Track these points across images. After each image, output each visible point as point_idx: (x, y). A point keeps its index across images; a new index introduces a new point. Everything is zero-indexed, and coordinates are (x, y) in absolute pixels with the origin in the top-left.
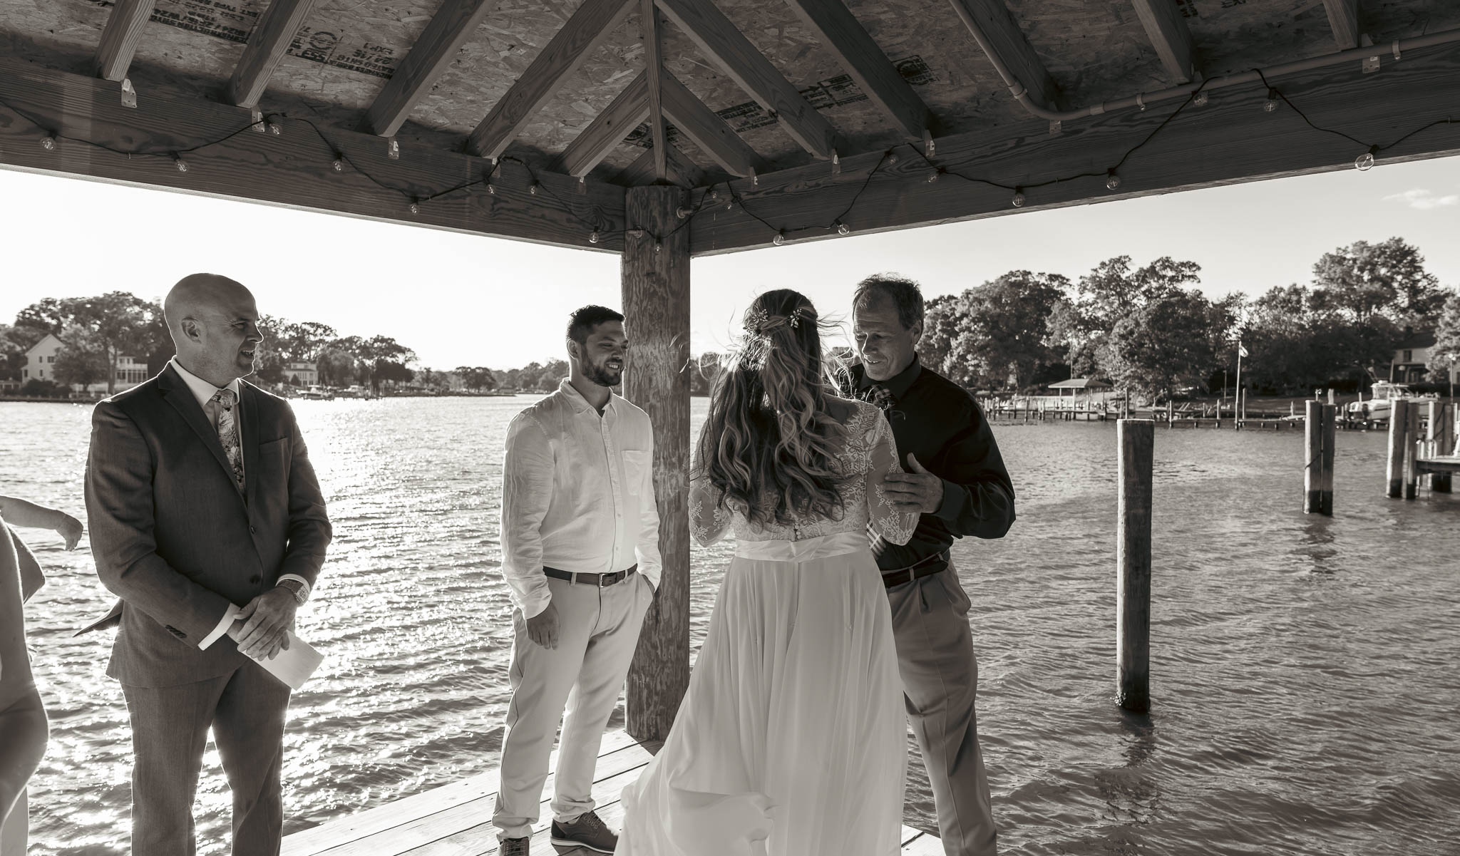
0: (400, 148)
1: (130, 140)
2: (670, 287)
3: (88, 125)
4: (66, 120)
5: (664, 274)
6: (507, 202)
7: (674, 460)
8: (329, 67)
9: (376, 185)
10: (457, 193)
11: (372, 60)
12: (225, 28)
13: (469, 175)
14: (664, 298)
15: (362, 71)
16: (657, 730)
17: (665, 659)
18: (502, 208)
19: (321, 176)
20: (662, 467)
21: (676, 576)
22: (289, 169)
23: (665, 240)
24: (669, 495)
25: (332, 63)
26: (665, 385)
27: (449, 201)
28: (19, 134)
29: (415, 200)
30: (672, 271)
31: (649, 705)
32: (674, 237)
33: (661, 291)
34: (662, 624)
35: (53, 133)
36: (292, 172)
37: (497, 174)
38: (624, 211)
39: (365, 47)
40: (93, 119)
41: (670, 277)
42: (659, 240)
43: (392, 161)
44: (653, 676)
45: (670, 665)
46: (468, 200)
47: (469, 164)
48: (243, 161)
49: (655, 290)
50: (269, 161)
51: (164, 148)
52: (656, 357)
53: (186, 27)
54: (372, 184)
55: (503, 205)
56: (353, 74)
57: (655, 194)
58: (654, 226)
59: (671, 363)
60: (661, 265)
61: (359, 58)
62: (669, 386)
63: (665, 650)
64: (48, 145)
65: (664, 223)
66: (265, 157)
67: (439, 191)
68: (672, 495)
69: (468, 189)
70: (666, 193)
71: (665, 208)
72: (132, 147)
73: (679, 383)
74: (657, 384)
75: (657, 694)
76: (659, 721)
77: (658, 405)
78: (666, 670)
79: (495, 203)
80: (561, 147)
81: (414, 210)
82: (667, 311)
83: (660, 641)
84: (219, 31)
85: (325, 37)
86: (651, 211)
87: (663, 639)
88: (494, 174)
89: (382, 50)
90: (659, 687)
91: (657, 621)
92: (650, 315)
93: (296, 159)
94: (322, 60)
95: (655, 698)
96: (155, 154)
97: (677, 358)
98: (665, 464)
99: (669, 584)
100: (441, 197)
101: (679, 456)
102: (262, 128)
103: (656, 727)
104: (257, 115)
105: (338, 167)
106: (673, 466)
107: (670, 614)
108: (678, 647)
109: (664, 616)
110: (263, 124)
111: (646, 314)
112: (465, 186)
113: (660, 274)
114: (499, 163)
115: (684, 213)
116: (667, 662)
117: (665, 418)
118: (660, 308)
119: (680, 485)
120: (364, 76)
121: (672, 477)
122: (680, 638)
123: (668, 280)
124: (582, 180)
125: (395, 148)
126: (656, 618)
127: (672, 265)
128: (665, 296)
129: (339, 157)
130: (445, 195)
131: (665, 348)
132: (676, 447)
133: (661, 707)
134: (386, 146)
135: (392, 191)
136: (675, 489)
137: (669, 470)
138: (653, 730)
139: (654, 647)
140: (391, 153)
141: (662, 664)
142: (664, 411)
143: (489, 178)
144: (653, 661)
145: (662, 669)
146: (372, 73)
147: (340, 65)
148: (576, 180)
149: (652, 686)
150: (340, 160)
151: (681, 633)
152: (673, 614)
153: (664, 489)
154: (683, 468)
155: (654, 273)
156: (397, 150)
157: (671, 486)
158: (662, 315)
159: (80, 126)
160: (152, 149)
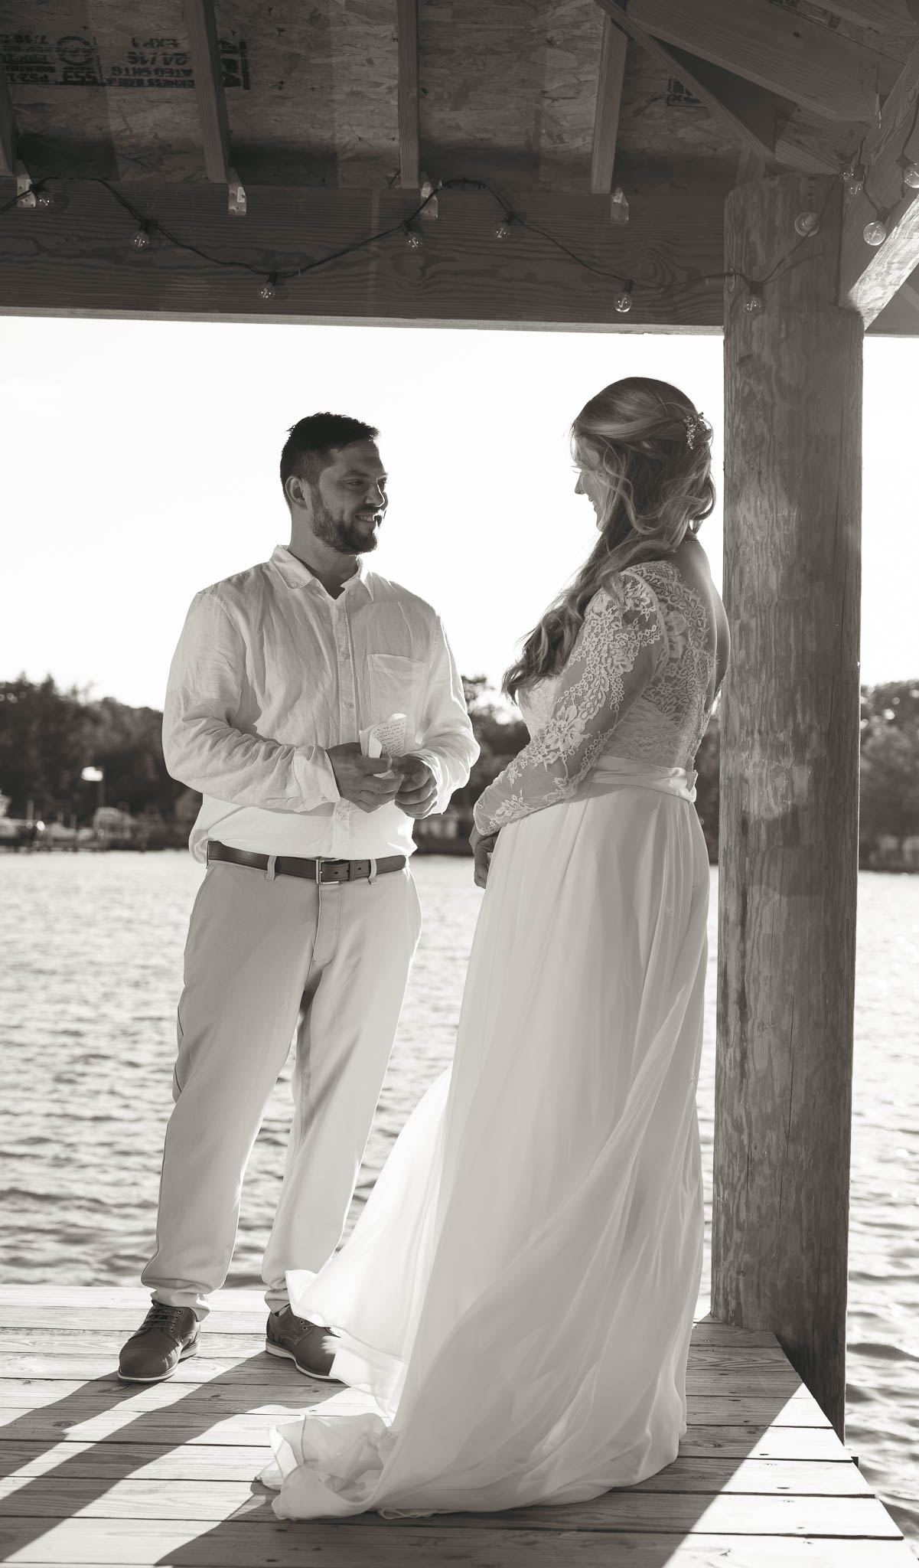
0: (248, 196)
2: (779, 381)
5: (767, 356)
6: (453, 260)
7: (781, 736)
9: (208, 262)
10: (352, 256)
11: (160, 63)
13: (374, 221)
14: (765, 405)
15: (160, 84)
16: (739, 1304)
17: (756, 1155)
18: (440, 272)
19: (117, 259)
20: (757, 752)
21: (783, 984)
22: (69, 256)
23: (767, 285)
24: (769, 809)
25: (110, 82)
26: (766, 581)
27: (339, 271)
29: (274, 279)
30: (783, 347)
31: (727, 1249)
32: (788, 278)
33: (760, 390)
34: (752, 1079)
37: (431, 212)
38: (721, 241)
39: (135, 45)
41: (778, 360)
42: (756, 289)
43: (236, 219)
44: (734, 1189)
45: (767, 1171)
46: (373, 267)
47: (376, 203)
48: (4, 253)
49: (751, 391)
50: (40, 249)
52: (750, 527)
54: (199, 261)
55: (442, 265)
56: (154, 93)
57: (754, 199)
58: (752, 263)
59: (778, 536)
61: (139, 66)
62: (774, 583)
63: (756, 1136)
65: (768, 256)
66: (36, 243)
67: (318, 258)
68: (777, 811)
69: (373, 249)
70: (772, 192)
73: (798, 577)
74: (752, 581)
75: (740, 1228)
76: (741, 1285)
77: (753, 623)
78: (759, 1181)
79: (426, 264)
80: (579, 144)
81: (265, 294)
82: (771, 429)
83: (748, 1114)
85: (72, 45)
86: (748, 234)
87: (755, 1112)
88: (425, 212)
89: (160, 43)
90: (743, 1215)
91: (743, 1074)
92: (744, 442)
93: (82, 240)
94: (95, 82)
95: (737, 1236)
98: (763, 745)
99: (769, 999)
100: (323, 266)
101: (796, 731)
102: (32, 201)
103: (737, 1298)
104: (25, 183)
105: (140, 242)
106: (780, 749)
107: (770, 1062)
108: (787, 1137)
109: (757, 1063)
110: (32, 196)
111: (739, 441)
112: (367, 242)
113: (759, 356)
114: (435, 192)
115: (805, 224)
116: (761, 1162)
117: (764, 649)
118: (760, 427)
119: (796, 790)
120: (168, 92)
121: (777, 772)
122: (794, 1119)
123: (775, 367)
124: (618, 199)
125: (239, 197)
126: (742, 1066)
127: (783, 336)
128: (768, 399)
129: (148, 226)
130: (329, 263)
131: (766, 505)
132: (790, 710)
133: (747, 1257)
134: (225, 197)
135: (231, 269)
136: (784, 797)
137: (771, 758)
138: (733, 1304)
139: (738, 1127)
140: (232, 207)
141: (751, 1166)
142: (764, 635)
143: (411, 223)
144: (735, 1156)
145: (750, 1176)
146: (175, 84)
147: (124, 83)
148: (605, 200)
149: (733, 1210)
150: (146, 231)
151: (796, 1107)
152: (775, 1063)
153: (761, 797)
154: (808, 756)
155: (749, 357)
156: (243, 201)
157: (775, 790)
158: (763, 439)
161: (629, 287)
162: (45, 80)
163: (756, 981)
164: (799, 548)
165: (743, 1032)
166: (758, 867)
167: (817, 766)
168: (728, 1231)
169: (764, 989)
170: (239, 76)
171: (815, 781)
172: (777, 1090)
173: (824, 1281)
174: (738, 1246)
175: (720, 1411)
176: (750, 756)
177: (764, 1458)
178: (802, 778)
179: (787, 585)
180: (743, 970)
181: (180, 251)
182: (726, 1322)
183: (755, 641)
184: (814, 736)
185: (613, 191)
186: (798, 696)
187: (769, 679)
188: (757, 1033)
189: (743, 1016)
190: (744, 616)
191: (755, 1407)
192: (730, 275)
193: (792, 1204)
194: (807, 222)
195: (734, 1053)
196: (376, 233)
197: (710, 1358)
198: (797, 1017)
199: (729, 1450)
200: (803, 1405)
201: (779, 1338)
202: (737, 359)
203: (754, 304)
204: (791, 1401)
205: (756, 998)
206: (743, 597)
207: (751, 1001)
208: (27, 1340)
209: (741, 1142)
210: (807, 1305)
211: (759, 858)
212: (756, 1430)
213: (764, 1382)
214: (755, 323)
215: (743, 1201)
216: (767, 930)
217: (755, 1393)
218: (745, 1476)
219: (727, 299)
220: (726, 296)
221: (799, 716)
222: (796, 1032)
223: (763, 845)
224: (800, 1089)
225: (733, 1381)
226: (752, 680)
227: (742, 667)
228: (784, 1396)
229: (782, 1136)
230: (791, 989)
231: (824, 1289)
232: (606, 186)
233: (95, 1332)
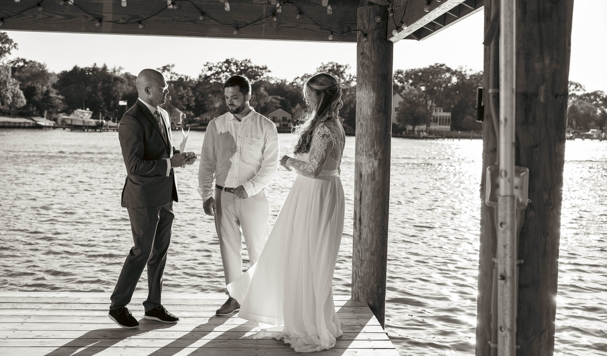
0: (230, 6)
1: (125, 19)
2: (371, 60)
3: (111, 15)
4: (104, 15)
5: (368, 53)
6: (285, 24)
7: (371, 153)
9: (219, 24)
10: (258, 22)
13: (264, 13)
14: (367, 66)
16: (358, 296)
17: (363, 259)
18: (282, 27)
19: (195, 23)
20: (364, 156)
21: (370, 216)
22: (182, 22)
23: (368, 35)
24: (367, 171)
26: (367, 112)
27: (254, 26)
28: (90, 21)
29: (237, 28)
30: (372, 51)
31: (356, 282)
32: (374, 33)
33: (366, 62)
34: (362, 240)
35: (100, 20)
36: (183, 23)
37: (279, 11)
38: (357, 20)
40: (113, 13)
41: (371, 54)
42: (365, 35)
43: (227, 12)
44: (357, 267)
45: (366, 263)
46: (264, 25)
47: (265, 8)
48: (164, 21)
49: (364, 62)
50: (174, 20)
51: (136, 20)
52: (363, 98)
54: (217, 23)
55: (283, 25)
57: (365, 11)
58: (364, 28)
59: (370, 101)
60: (366, 48)
62: (369, 113)
63: (363, 254)
64: (98, 24)
65: (369, 27)
66: (173, 18)
67: (249, 23)
68: (370, 172)
69: (264, 20)
70: (370, 9)
71: (370, 18)
72: (125, 21)
73: (375, 111)
74: (364, 112)
75: (359, 277)
76: (359, 291)
77: (364, 123)
78: (364, 265)
79: (278, 25)
81: (235, 33)
82: (369, 73)
83: (361, 249)
86: (364, 20)
87: (363, 248)
88: (278, 10)
90: (360, 274)
91: (360, 238)
92: (362, 75)
93: (185, 17)
95: (358, 279)
96: (132, 23)
97: (374, 98)
98: (366, 155)
99: (367, 219)
100: (250, 25)
101: (374, 151)
102: (171, 7)
103: (358, 294)
104: (169, 2)
105: (201, 18)
106: (371, 156)
107: (367, 235)
108: (371, 254)
109: (364, 236)
110: (172, 5)
111: (360, 75)
112: (262, 19)
113: (366, 53)
114: (280, 5)
115: (378, 19)
116: (364, 260)
117: (367, 130)
118: (366, 72)
119: (374, 167)
121: (370, 162)
122: (373, 250)
123: (370, 56)
124: (329, 8)
125: (228, 7)
126: (360, 237)
127: (372, 48)
128: (368, 64)
129: (203, 14)
130: (252, 24)
131: (367, 93)
132: (373, 146)
133: (361, 284)
134: (224, 6)
135: (226, 25)
136: (371, 168)
137: (368, 158)
138: (357, 296)
139: (359, 252)
140: (226, 9)
141: (362, 262)
142: (367, 126)
143: (274, 14)
144: (358, 259)
145: (361, 264)
148: (326, 8)
149: (357, 272)
150: (203, 15)
151: (373, 247)
152: (368, 236)
153: (365, 168)
154: (377, 158)
155: (364, 53)
156: (229, 7)
157: (369, 166)
158: (367, 75)
159: (108, 16)
160: (133, 21)
161: (332, 34)
163: (364, 215)
164: (376, 104)
165: (360, 228)
166: (364, 186)
167: (380, 160)
168: (356, 278)
169: (366, 217)
171: (379, 164)
172: (369, 242)
173: (380, 290)
174: (358, 282)
175: (354, 322)
176: (363, 157)
177: (365, 332)
178: (376, 163)
179: (373, 113)
180: (360, 212)
181: (211, 20)
182: (355, 300)
183: (364, 128)
184: (379, 153)
185: (328, 6)
186: (375, 142)
187: (368, 138)
188: (364, 228)
189: (360, 224)
190: (362, 121)
191: (362, 321)
192: (358, 30)
193: (372, 271)
194: (379, 19)
195: (358, 233)
196: (265, 16)
197: (352, 309)
198: (374, 224)
199: (356, 331)
200: (374, 320)
201: (369, 304)
202: (360, 53)
203: (365, 39)
204: (371, 319)
205: (364, 219)
206: (361, 116)
207: (362, 220)
208: (181, 307)
209: (359, 255)
210: (376, 296)
211: (365, 184)
212: (363, 326)
213: (365, 315)
214: (365, 44)
215: (360, 270)
216: (367, 202)
217: (362, 318)
218: (360, 336)
219: (358, 37)
220: (357, 35)
221: (375, 147)
222: (374, 228)
223: (366, 181)
224: (374, 242)
225: (357, 315)
226: (363, 138)
227: (361, 134)
228: (369, 318)
229: (370, 254)
230: (372, 217)
231: (380, 292)
232: (326, 5)
233: (197, 305)
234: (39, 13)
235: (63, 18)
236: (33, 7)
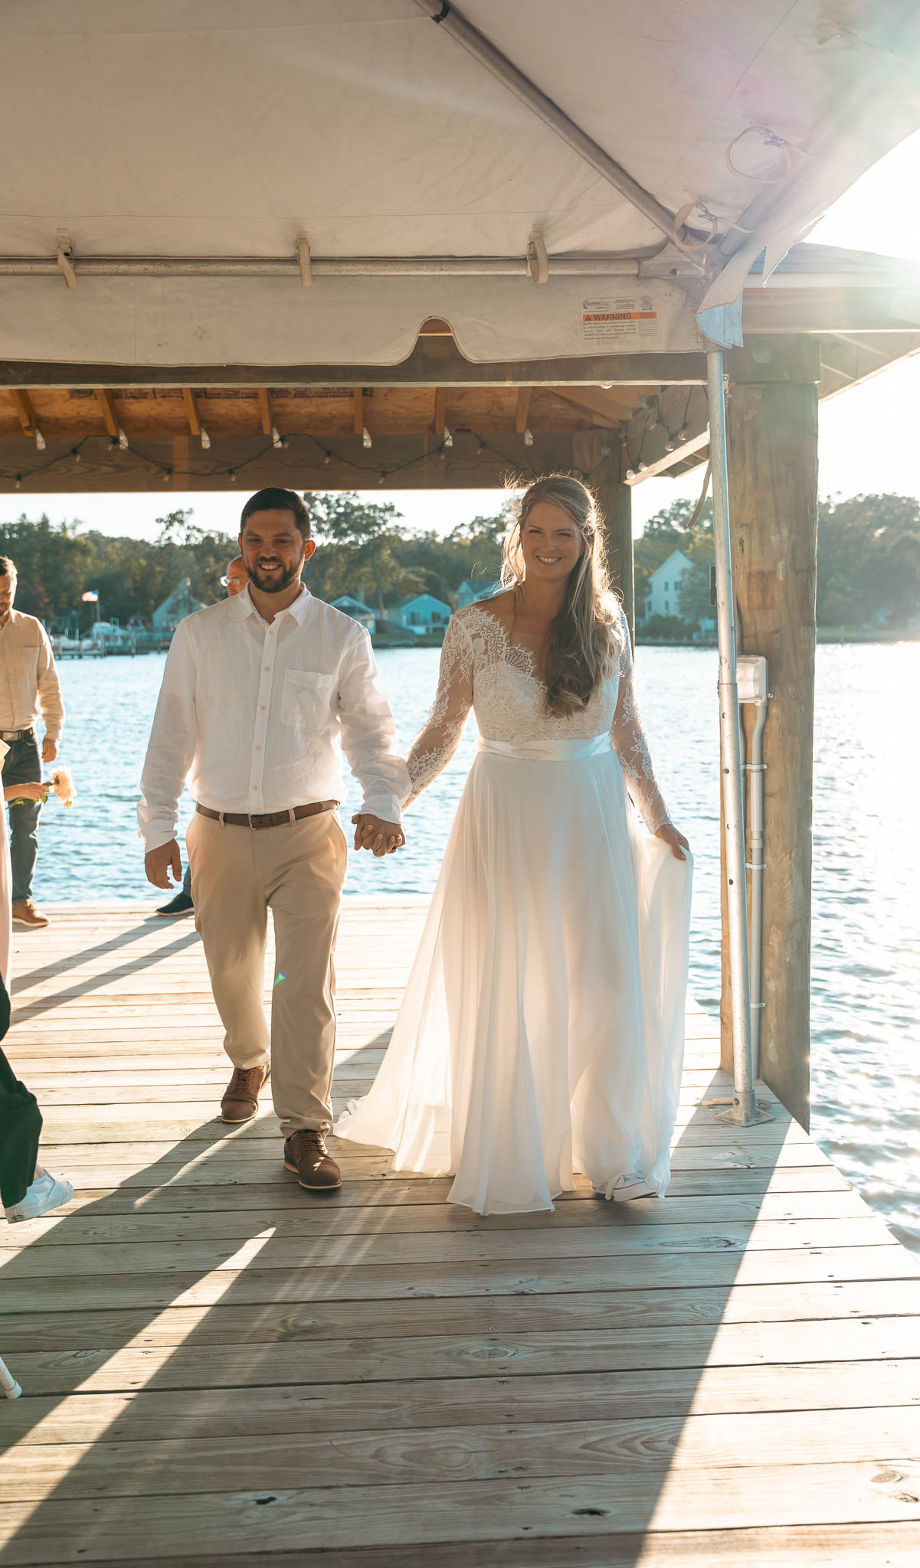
0: (372, 439)
1: (207, 468)
3: (185, 463)
4: (175, 463)
6: (458, 464)
8: (313, 399)
9: (355, 468)
10: (416, 463)
12: (246, 394)
13: (425, 448)
15: (334, 396)
18: (454, 469)
19: (317, 468)
22: (297, 468)
23: (592, 477)
25: (314, 397)
27: (410, 470)
28: (154, 474)
29: (384, 474)
32: (600, 474)
35: (170, 471)
37: (449, 444)
40: (188, 459)
43: (367, 449)
46: (425, 467)
47: (426, 440)
48: (268, 467)
50: (284, 465)
51: (226, 468)
53: (228, 398)
54: (352, 468)
55: (454, 466)
57: (586, 439)
58: (585, 466)
64: (166, 478)
65: (592, 463)
66: (282, 462)
67: (401, 465)
69: (425, 459)
70: (593, 437)
71: (593, 449)
72: (208, 471)
79: (448, 466)
81: (381, 481)
84: (244, 396)
86: (583, 453)
88: (447, 443)
93: (301, 460)
94: (307, 397)
96: (219, 473)
100: (404, 468)
102: (279, 445)
104: (276, 437)
105: (327, 461)
110: (280, 442)
112: (422, 457)
114: (451, 435)
120: (337, 399)
124: (528, 436)
129: (329, 454)
130: (407, 466)
134: (361, 440)
135: (366, 470)
140: (365, 444)
143: (441, 448)
146: (342, 396)
147: (319, 397)
148: (523, 437)
150: (329, 456)
156: (369, 441)
159: (182, 465)
160: (219, 470)
162: (286, 397)
170: (368, 393)
181: (343, 464)
185: (526, 432)
194: (606, 451)
196: (426, 453)
232: (523, 430)
234: (75, 465)
235: (112, 470)
236: (66, 456)
